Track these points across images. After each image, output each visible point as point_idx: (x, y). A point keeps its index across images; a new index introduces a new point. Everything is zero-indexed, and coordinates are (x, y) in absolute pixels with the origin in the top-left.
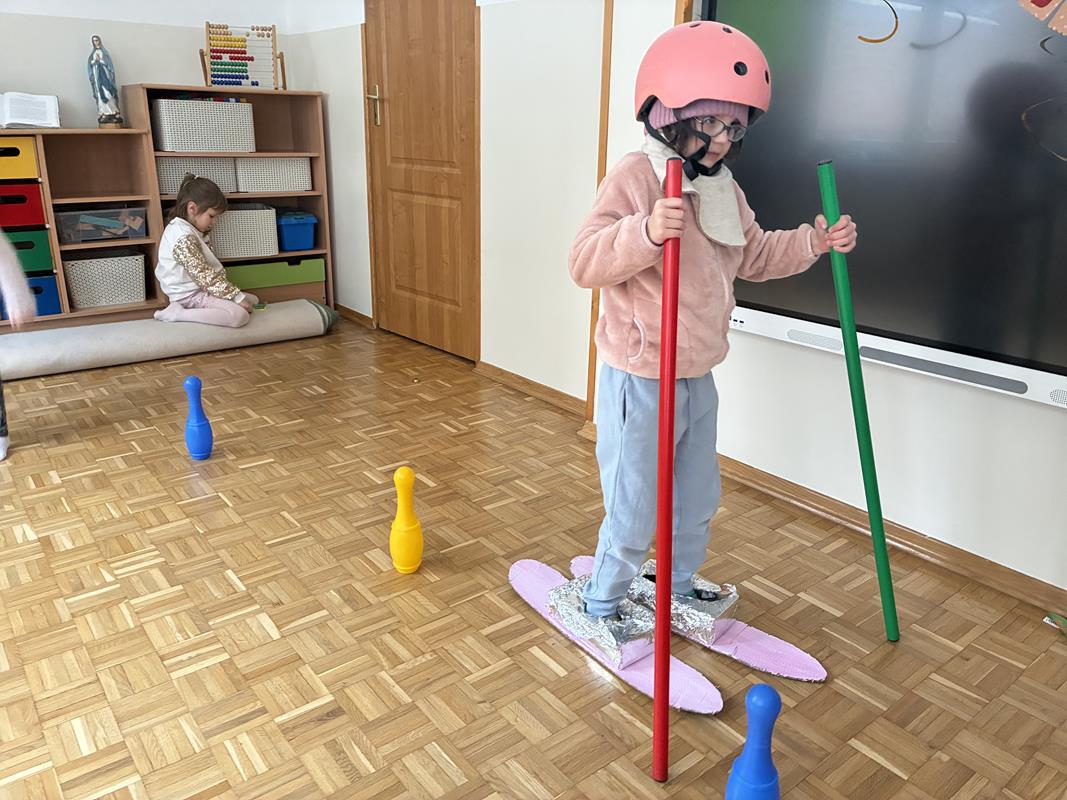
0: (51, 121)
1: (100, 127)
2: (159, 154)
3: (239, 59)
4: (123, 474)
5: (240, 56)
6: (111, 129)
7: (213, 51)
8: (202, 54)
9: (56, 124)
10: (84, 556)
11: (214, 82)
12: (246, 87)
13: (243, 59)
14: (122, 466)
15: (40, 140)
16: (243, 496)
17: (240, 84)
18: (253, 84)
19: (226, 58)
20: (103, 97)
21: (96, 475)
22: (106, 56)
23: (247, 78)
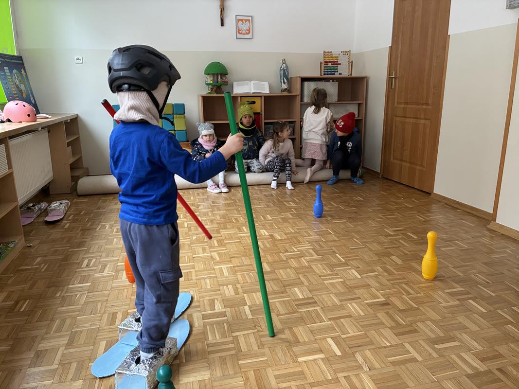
0: (267, 91)
1: (281, 93)
2: (302, 103)
3: (335, 64)
4: (292, 219)
5: (336, 63)
6: (285, 94)
7: (325, 62)
8: (321, 63)
9: (268, 92)
10: (286, 242)
11: (324, 74)
12: (337, 75)
13: (337, 64)
14: (291, 216)
15: (263, 98)
16: (337, 231)
17: (334, 74)
18: (339, 74)
19: (330, 64)
20: (284, 82)
21: (283, 218)
22: (287, 66)
23: (337, 72)
